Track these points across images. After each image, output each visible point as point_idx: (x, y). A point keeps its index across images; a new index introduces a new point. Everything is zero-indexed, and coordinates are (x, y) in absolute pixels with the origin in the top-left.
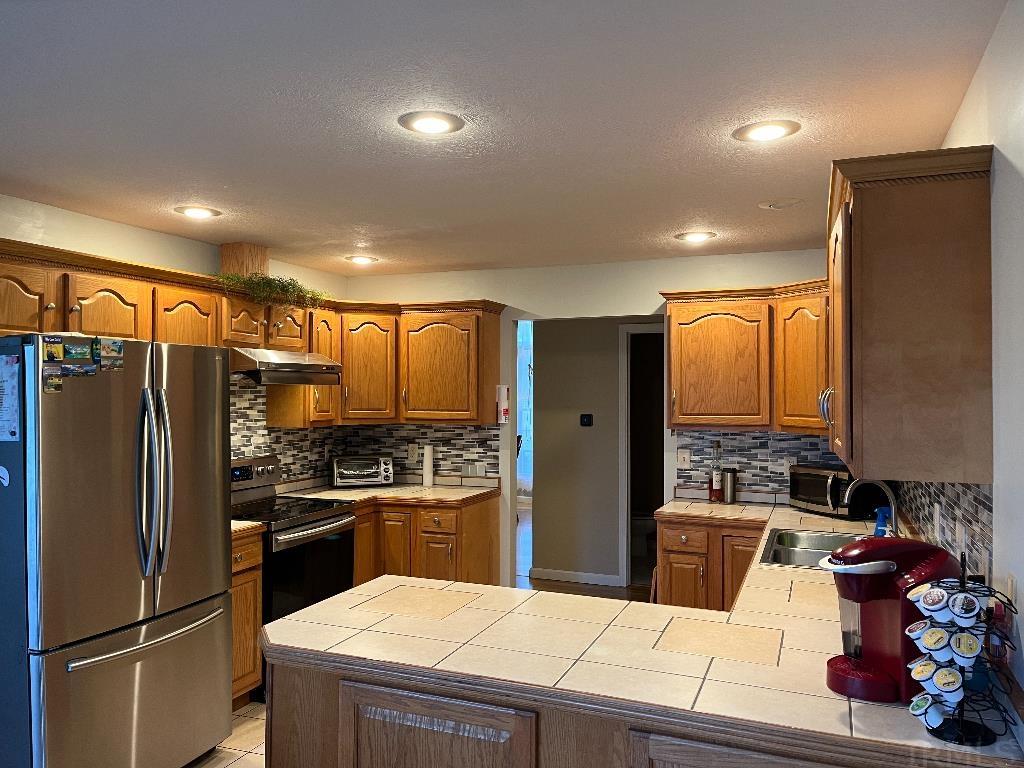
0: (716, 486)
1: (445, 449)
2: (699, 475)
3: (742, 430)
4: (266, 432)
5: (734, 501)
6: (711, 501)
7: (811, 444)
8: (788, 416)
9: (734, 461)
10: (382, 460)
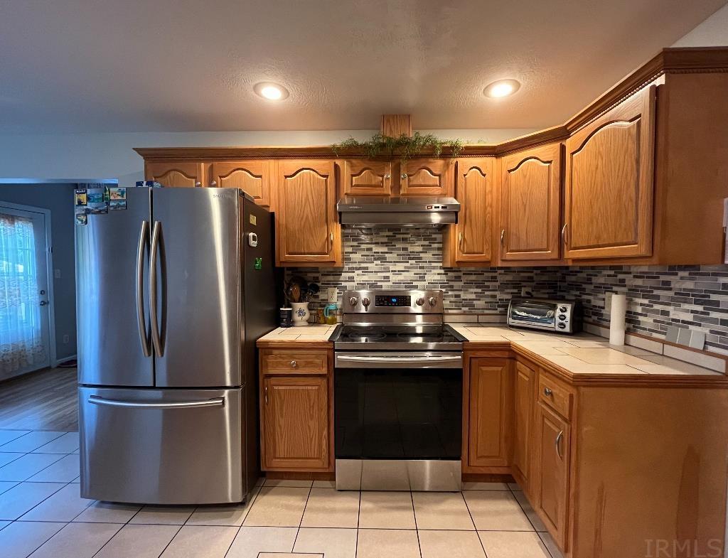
1: (646, 301)
4: (442, 271)
10: (560, 306)
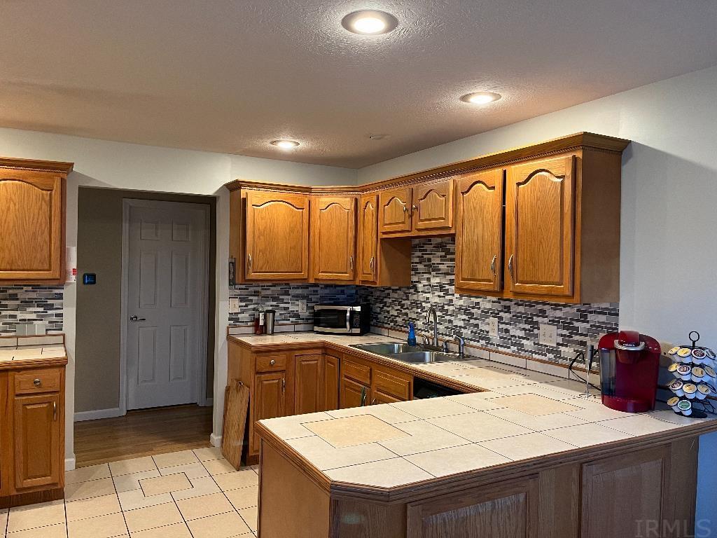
0: (261, 323)
2: (244, 317)
3: (275, 283)
5: (273, 333)
6: (255, 334)
7: (314, 291)
8: (322, 272)
9: (268, 306)
